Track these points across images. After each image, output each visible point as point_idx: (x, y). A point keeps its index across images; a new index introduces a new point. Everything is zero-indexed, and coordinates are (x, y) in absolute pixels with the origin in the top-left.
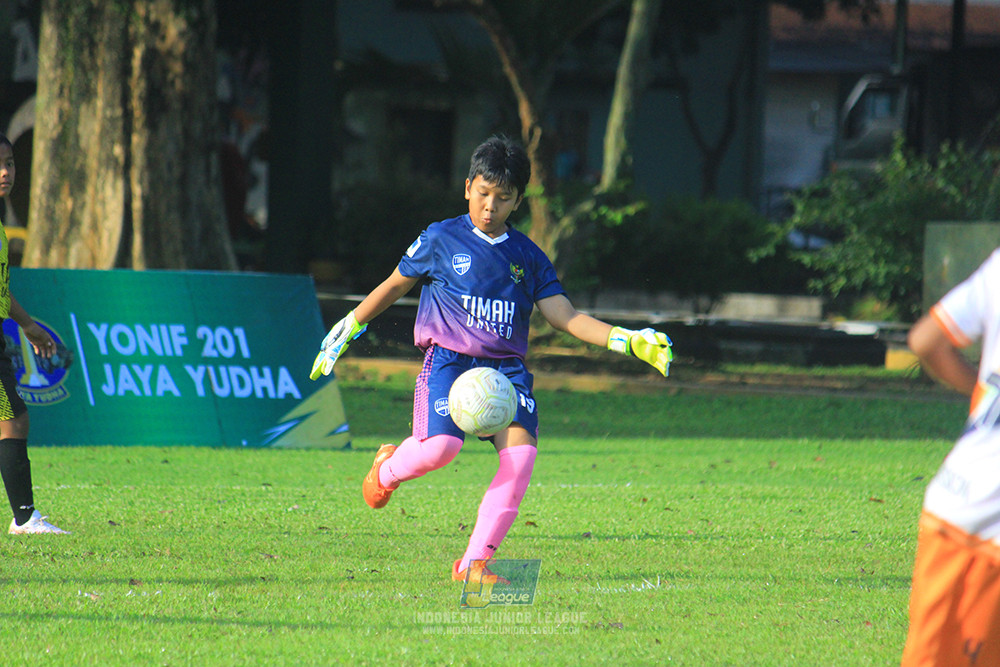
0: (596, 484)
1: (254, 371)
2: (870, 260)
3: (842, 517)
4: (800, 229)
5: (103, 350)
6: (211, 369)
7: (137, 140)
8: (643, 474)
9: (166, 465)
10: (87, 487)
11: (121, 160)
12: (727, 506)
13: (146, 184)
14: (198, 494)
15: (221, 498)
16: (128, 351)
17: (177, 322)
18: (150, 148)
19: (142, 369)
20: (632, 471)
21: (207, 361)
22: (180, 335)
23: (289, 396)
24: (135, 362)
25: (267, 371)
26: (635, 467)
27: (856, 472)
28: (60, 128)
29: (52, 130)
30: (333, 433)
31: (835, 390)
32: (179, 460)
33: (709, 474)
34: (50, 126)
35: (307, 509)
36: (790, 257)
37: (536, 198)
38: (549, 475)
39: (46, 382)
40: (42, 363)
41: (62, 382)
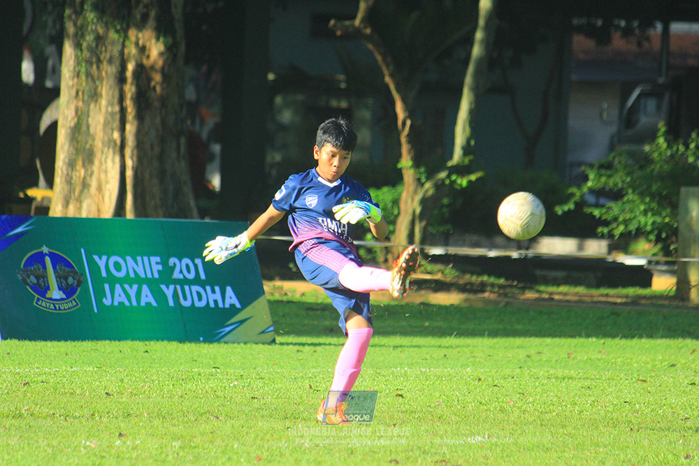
0: (446, 368)
1: (208, 288)
2: (641, 213)
3: (618, 392)
4: (591, 191)
5: (104, 274)
6: (178, 287)
7: (130, 128)
8: (479, 361)
9: (146, 354)
10: (91, 369)
11: (118, 142)
12: (537, 384)
13: (135, 159)
14: (168, 375)
15: (184, 377)
16: (122, 274)
17: (155, 254)
18: (139, 134)
19: (131, 287)
20: (472, 359)
21: (176, 282)
22: (157, 263)
23: (232, 306)
24: (126, 283)
25: (217, 289)
26: (474, 357)
27: (629, 361)
28: (76, 120)
29: (70, 122)
30: (263, 332)
31: (615, 304)
32: (156, 351)
33: (525, 361)
34: (70, 118)
35: (243, 385)
36: (584, 210)
37: (407, 169)
38: (413, 362)
39: (64, 296)
40: (61, 283)
41: (74, 297)
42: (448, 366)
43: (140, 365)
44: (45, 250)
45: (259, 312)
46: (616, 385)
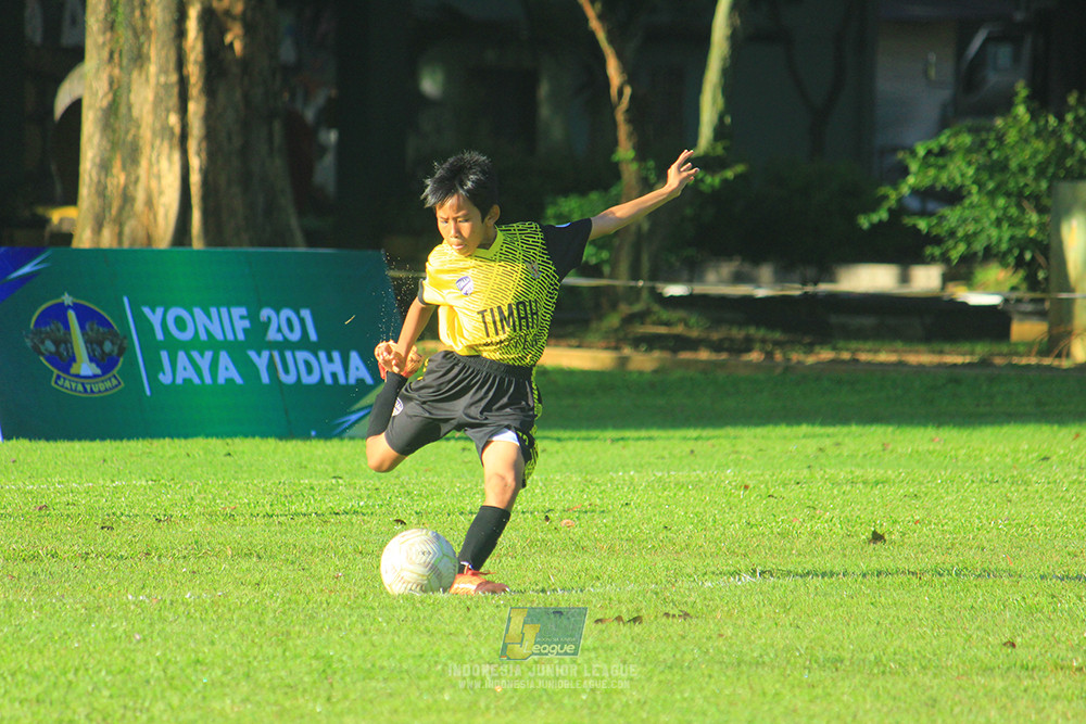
0: (694, 471)
1: (322, 355)
2: (992, 224)
3: (961, 501)
4: (915, 192)
5: (159, 336)
6: (276, 354)
7: (195, 108)
8: (745, 459)
9: (228, 458)
10: (144, 483)
11: (177, 130)
12: (836, 492)
13: (204, 155)
14: (263, 489)
15: (287, 493)
16: (187, 336)
17: (239, 304)
18: (209, 117)
19: (202, 355)
20: (734, 456)
21: (272, 345)
22: (242, 317)
23: (360, 381)
24: (194, 349)
25: (336, 355)
26: (736, 452)
27: (977, 452)
28: (110, 96)
29: (102, 99)
31: (955, 365)
32: (243, 452)
33: (817, 458)
34: (100, 94)
35: (380, 503)
36: (904, 222)
37: (627, 163)
38: (643, 463)
39: (98, 371)
40: (93, 351)
41: (115, 372)
42: (697, 467)
43: (219, 476)
44: (67, 299)
46: (958, 491)
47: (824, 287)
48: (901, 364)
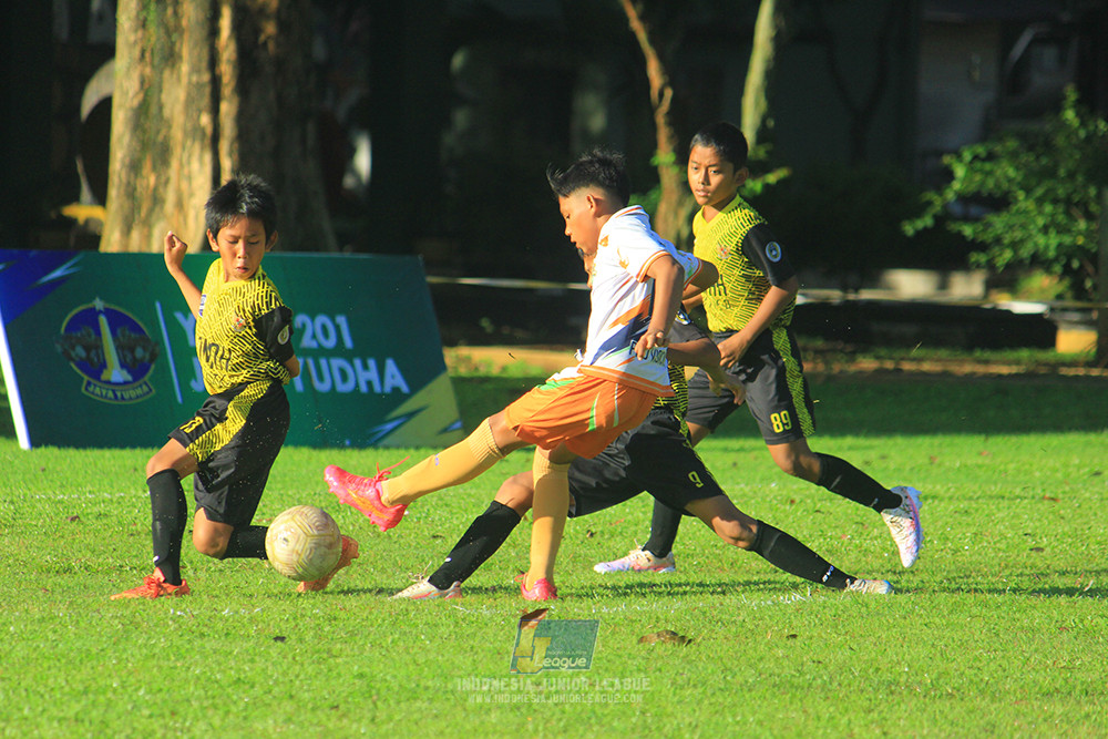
0: (738, 484)
1: (357, 362)
2: (1039, 231)
3: (1013, 518)
4: (963, 198)
6: (310, 362)
7: (227, 108)
11: (209, 130)
13: (236, 156)
14: (298, 500)
15: (323, 505)
18: (242, 118)
21: (306, 352)
23: (396, 390)
25: (371, 363)
27: (1026, 466)
28: (141, 96)
29: (132, 99)
30: (445, 430)
31: (1000, 376)
34: (131, 94)
35: (418, 515)
36: (949, 228)
37: (667, 167)
39: (129, 378)
40: (125, 356)
41: (146, 378)
42: (741, 480)
44: (99, 304)
45: (438, 398)
46: (1009, 508)
47: (867, 295)
48: (945, 374)
